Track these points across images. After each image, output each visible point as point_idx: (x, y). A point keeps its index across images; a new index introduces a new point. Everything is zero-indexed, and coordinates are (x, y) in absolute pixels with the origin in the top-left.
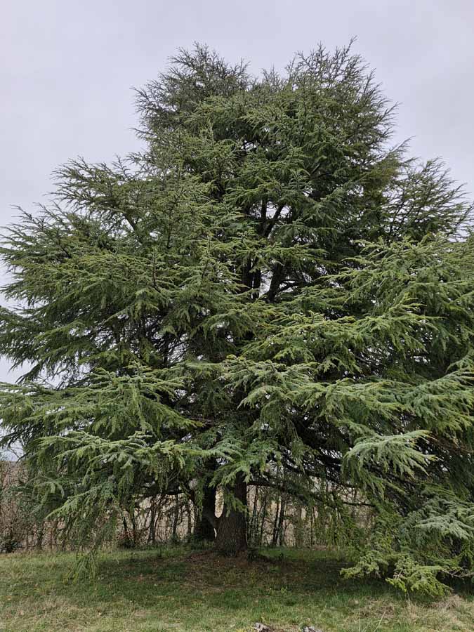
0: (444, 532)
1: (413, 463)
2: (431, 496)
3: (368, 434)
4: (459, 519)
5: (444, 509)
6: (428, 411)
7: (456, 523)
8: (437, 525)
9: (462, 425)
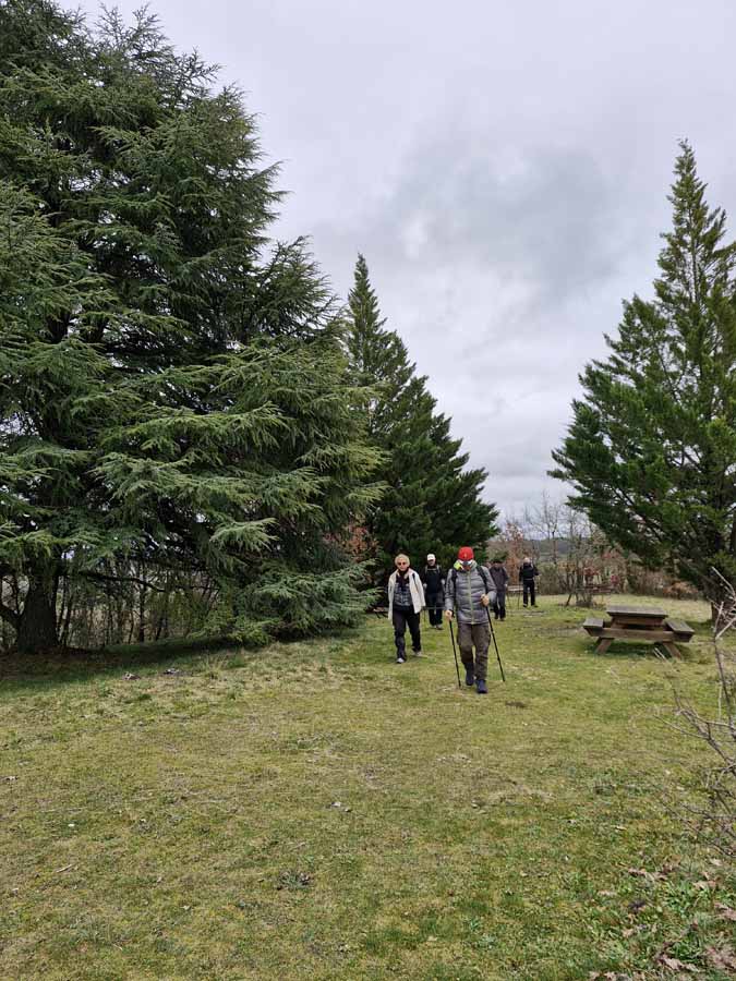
0: (275, 595)
1: (261, 542)
2: (268, 570)
3: (227, 521)
4: (288, 585)
5: (276, 579)
6: (276, 501)
7: (285, 588)
8: (271, 591)
9: (299, 511)
